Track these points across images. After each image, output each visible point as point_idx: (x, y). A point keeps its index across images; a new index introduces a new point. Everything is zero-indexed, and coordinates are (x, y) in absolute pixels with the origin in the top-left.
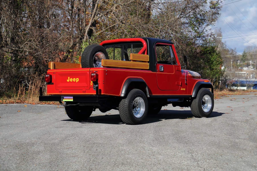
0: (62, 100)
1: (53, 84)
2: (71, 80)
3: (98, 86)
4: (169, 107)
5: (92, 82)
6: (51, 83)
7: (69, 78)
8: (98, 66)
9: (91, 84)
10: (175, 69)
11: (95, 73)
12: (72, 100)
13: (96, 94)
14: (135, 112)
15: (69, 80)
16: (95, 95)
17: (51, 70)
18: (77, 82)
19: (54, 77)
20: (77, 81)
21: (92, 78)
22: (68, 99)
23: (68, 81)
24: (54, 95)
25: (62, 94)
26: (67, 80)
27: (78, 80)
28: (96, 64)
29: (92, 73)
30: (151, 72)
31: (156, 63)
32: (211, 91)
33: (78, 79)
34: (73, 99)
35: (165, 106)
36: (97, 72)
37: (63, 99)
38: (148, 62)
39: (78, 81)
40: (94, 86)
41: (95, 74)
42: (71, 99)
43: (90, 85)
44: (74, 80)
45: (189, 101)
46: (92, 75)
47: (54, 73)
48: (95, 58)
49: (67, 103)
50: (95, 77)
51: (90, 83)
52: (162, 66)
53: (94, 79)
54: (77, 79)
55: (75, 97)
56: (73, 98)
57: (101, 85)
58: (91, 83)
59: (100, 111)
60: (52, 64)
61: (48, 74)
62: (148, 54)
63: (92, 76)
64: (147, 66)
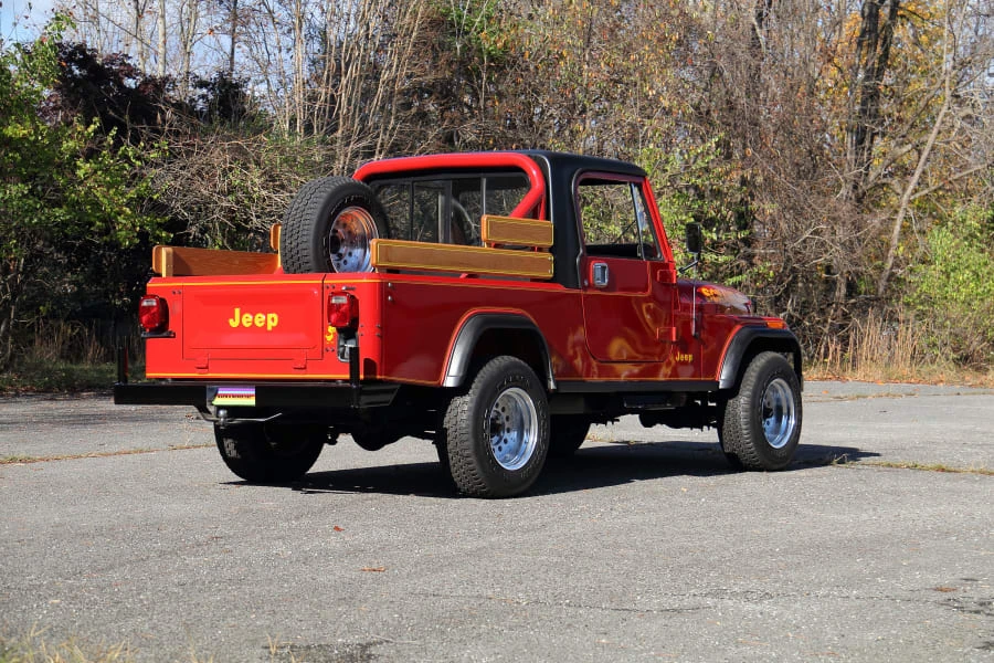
0: (211, 401)
1: (171, 335)
2: (247, 320)
3: (357, 343)
4: (628, 430)
5: (332, 329)
6: (165, 334)
7: (237, 311)
8: (345, 262)
9: (329, 338)
10: (654, 276)
11: (343, 293)
12: (251, 402)
13: (347, 376)
14: (500, 449)
15: (239, 319)
16: (345, 381)
17: (165, 280)
18: (269, 328)
19: (175, 308)
20: (271, 325)
21: (333, 317)
22: (234, 396)
23: (234, 323)
24: (174, 379)
25: (210, 375)
26: (231, 321)
27: (273, 319)
28: (340, 256)
29: (334, 294)
30: (560, 289)
31: (581, 251)
32: (792, 365)
33: (275, 316)
34: (257, 396)
35: (609, 423)
36: (353, 289)
37: (216, 395)
38: (551, 250)
39: (275, 324)
40: (339, 347)
41: (343, 300)
42: (248, 396)
43: (323, 339)
44: (259, 319)
45: (704, 403)
46: (333, 301)
47: (174, 291)
48: (335, 231)
49: (233, 411)
50: (343, 309)
51: (324, 332)
52: (605, 264)
53: (343, 317)
54: (270, 316)
55: (264, 390)
56: (254, 393)
57: (367, 340)
58: (329, 334)
59: (356, 445)
60: (168, 254)
61: (153, 296)
62: (548, 218)
63: (331, 307)
64: (545, 266)
